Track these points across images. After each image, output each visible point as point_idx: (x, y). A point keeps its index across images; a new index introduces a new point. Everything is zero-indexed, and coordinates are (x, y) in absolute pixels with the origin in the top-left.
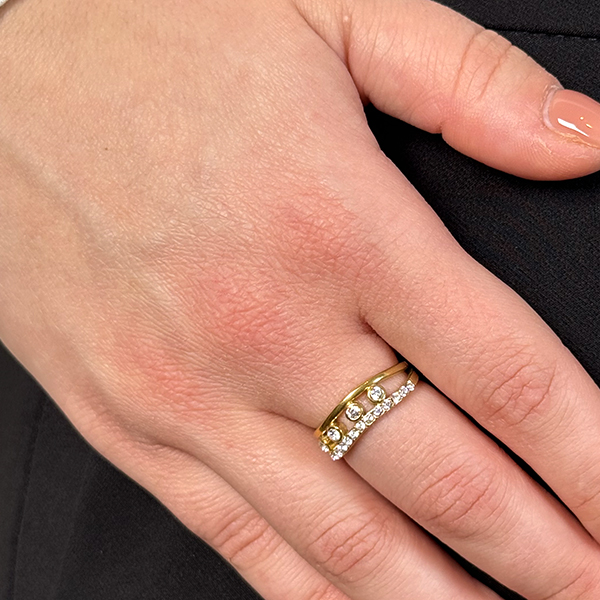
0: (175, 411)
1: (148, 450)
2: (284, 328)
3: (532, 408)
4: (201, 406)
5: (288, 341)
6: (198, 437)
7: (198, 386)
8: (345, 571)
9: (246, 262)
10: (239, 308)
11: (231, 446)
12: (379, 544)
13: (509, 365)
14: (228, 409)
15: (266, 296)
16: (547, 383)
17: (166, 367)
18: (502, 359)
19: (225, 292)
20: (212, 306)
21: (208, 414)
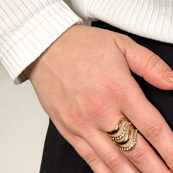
0: (79, 128)
1: (73, 136)
2: (104, 111)
3: (157, 135)
4: (85, 127)
5: (105, 114)
6: (83, 134)
7: (84, 123)
8: (113, 168)
9: (97, 96)
10: (95, 106)
11: (90, 137)
12: (121, 162)
13: (152, 124)
14: (90, 128)
15: (101, 104)
16: (160, 130)
17: (78, 118)
18: (151, 123)
19: (92, 102)
20: (89, 105)
21: (86, 129)
